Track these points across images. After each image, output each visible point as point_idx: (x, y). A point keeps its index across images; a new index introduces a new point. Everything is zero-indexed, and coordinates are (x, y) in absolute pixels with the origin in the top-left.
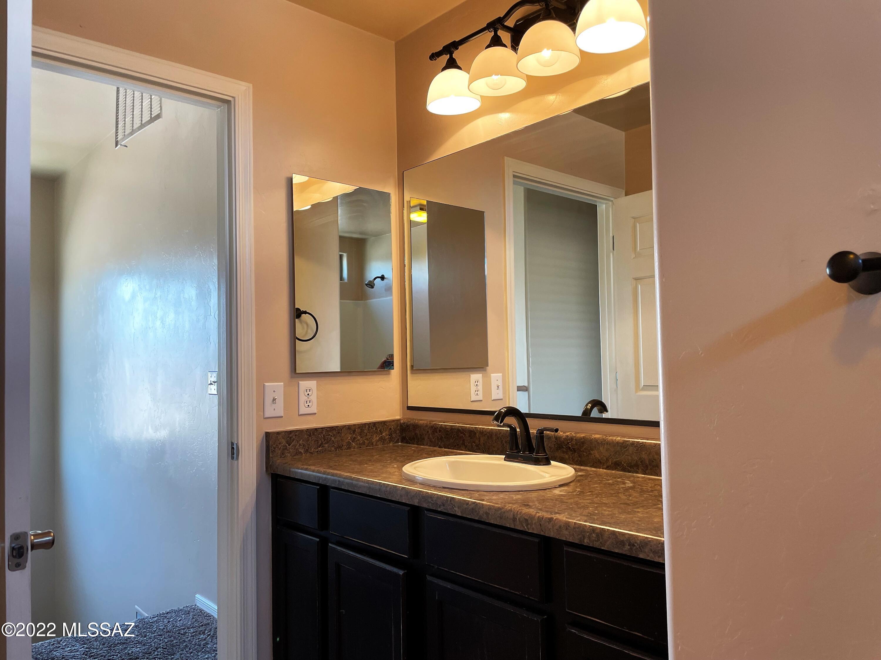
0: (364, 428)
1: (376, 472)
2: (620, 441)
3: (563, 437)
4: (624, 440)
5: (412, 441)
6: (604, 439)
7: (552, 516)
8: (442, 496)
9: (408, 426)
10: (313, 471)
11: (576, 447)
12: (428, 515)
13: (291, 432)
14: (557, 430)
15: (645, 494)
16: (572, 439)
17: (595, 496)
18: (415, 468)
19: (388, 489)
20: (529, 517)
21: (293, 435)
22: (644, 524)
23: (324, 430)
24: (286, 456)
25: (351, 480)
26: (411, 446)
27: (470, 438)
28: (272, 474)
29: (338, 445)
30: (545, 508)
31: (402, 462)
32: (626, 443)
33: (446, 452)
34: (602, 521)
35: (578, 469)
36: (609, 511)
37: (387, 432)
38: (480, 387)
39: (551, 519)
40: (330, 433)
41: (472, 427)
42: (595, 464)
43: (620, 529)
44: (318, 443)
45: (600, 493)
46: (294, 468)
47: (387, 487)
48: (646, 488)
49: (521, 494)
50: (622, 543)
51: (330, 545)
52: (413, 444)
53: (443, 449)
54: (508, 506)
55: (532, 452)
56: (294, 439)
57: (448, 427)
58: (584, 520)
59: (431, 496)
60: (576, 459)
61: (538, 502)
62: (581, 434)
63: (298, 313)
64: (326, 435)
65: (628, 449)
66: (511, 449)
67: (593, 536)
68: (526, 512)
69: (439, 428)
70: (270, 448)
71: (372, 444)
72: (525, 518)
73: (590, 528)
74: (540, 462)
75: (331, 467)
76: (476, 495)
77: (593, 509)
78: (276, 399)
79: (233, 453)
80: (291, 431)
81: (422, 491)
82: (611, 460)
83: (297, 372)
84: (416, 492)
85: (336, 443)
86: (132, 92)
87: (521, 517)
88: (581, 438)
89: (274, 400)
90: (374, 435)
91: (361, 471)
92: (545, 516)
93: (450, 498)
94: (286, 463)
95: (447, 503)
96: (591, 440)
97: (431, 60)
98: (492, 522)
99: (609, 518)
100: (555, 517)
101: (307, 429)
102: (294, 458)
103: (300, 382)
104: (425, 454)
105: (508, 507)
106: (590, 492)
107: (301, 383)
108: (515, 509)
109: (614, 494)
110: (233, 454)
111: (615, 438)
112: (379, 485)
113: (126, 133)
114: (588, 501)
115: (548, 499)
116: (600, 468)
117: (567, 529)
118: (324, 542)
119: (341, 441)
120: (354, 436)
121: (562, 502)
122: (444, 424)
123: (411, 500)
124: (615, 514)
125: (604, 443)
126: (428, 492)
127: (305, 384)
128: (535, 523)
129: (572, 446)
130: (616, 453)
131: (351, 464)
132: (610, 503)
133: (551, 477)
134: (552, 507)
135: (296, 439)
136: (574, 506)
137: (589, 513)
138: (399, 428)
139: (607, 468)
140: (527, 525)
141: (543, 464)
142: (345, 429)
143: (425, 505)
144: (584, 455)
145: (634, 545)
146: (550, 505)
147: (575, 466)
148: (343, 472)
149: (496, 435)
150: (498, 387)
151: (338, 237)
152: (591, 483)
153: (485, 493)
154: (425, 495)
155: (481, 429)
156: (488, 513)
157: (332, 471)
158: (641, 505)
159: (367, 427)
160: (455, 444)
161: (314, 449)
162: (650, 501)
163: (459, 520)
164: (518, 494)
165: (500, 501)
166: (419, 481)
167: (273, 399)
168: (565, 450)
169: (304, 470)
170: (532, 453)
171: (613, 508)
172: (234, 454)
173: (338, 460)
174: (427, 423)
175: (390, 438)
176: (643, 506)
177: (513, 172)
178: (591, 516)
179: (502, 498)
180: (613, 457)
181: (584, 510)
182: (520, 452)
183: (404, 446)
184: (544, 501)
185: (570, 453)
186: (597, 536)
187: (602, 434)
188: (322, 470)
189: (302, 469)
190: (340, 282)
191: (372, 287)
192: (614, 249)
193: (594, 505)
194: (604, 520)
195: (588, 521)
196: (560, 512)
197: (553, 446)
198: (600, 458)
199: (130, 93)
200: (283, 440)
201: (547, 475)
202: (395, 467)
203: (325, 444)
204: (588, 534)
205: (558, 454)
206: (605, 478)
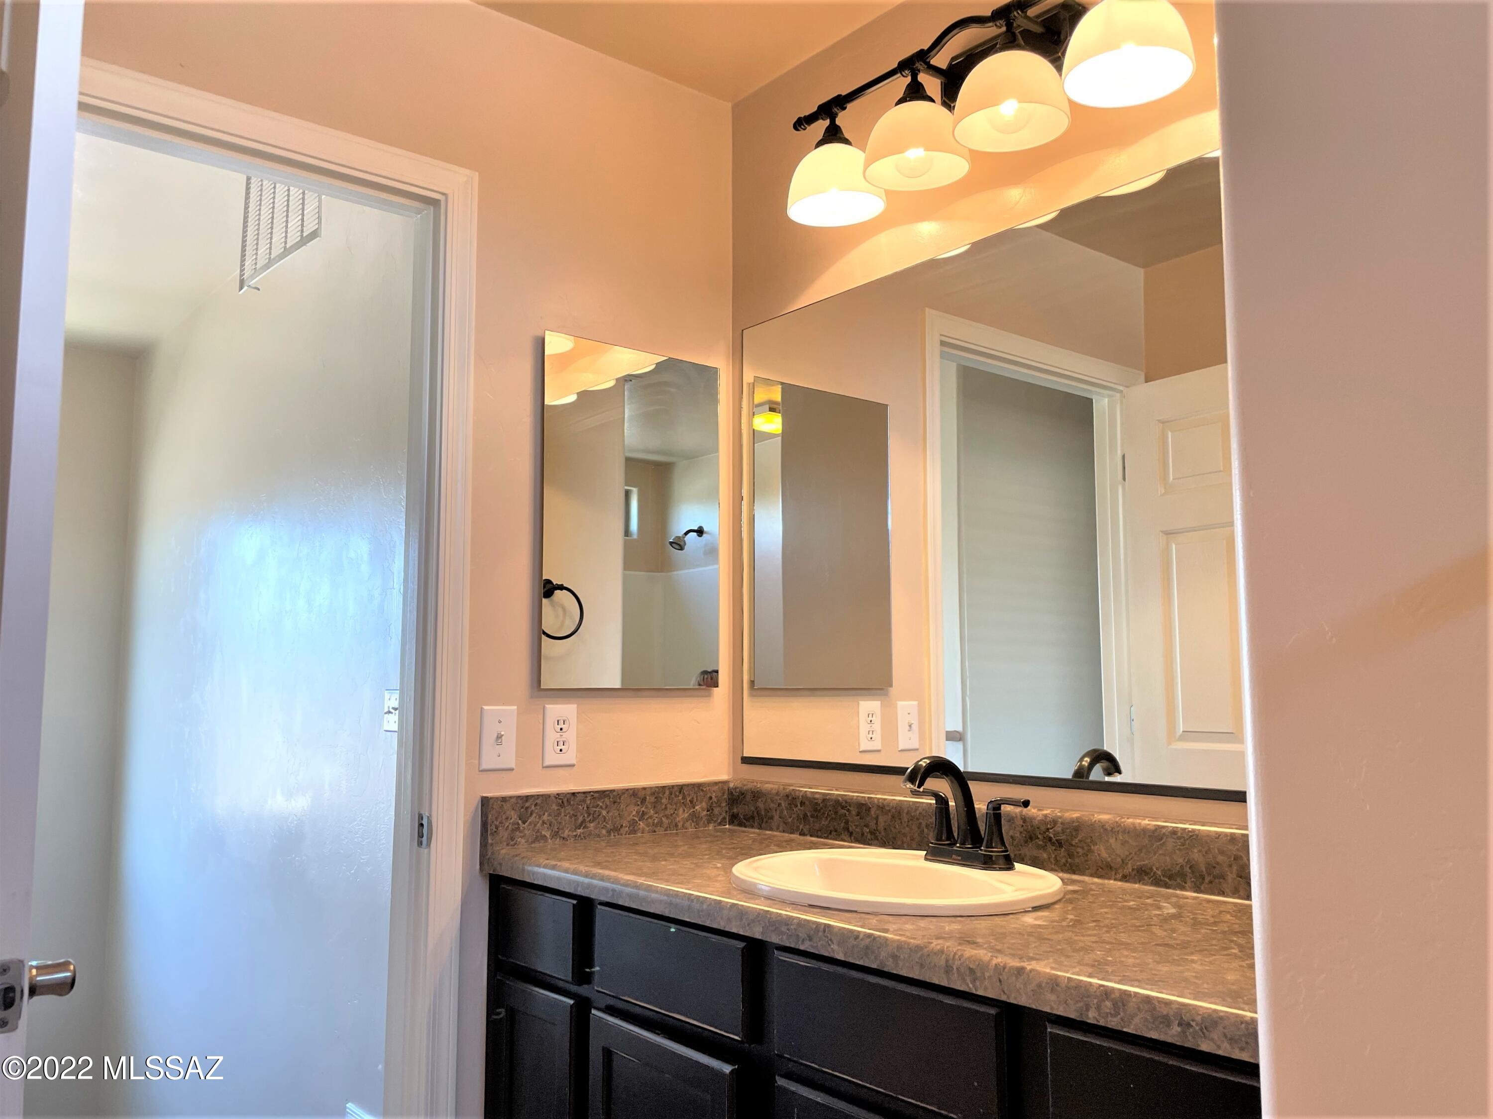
0: (661, 795)
1: (681, 875)
2: (1149, 827)
3: (1039, 818)
4: (1158, 826)
5: (749, 821)
6: (1117, 822)
7: (1022, 964)
8: (808, 921)
9: (743, 794)
10: (566, 871)
11: (1063, 837)
12: (780, 957)
13: (527, 798)
14: (1026, 804)
15: (1202, 928)
16: (1055, 822)
17: (1105, 929)
18: (756, 869)
19: (705, 906)
20: (978, 965)
21: (532, 804)
22: (1208, 983)
23: (588, 796)
24: (518, 843)
25: (636, 889)
26: (748, 832)
27: (859, 817)
28: (490, 874)
29: (614, 826)
30: (1008, 948)
31: (730, 858)
32: (1161, 831)
33: (813, 843)
34: (1124, 976)
35: (1068, 879)
36: (1135, 958)
37: (704, 805)
38: (877, 726)
39: (1020, 971)
40: (598, 803)
41: (863, 797)
42: (1100, 870)
43: (1160, 993)
44: (575, 820)
45: (1112, 924)
46: (530, 865)
47: (702, 903)
48: (1203, 917)
49: (961, 922)
50: (1166, 1021)
51: (594, 1011)
52: (752, 827)
53: (809, 838)
54: (935, 943)
55: (978, 845)
56: (532, 811)
57: (817, 796)
58: (1087, 974)
59: (787, 922)
60: (1063, 860)
61: (994, 937)
62: (1073, 812)
63: (549, 589)
64: (591, 806)
65: (1164, 843)
66: (939, 838)
67: (1106, 1006)
68: (972, 956)
69: (801, 797)
70: (489, 826)
71: (676, 825)
72: (969, 968)
73: (1099, 988)
74: (993, 865)
75: (598, 864)
76: (874, 921)
77: (1103, 953)
78: (503, 735)
79: (420, 834)
80: (528, 796)
81: (769, 911)
82: (1131, 864)
83: (542, 687)
84: (759, 914)
85: (610, 822)
86: (272, 184)
87: (961, 964)
88: (1073, 821)
89: (500, 737)
90: (679, 809)
91: (654, 873)
92: (1009, 963)
93: (823, 926)
94: (517, 856)
95: (818, 934)
96: (1092, 825)
97: (796, 129)
98: (904, 973)
99: (1136, 971)
100: (1029, 966)
101: (558, 792)
102: (532, 847)
103: (547, 706)
104: (775, 845)
105: (936, 945)
106: (1094, 921)
107: (549, 707)
108: (951, 949)
109: (1143, 926)
110: (421, 836)
111: (1138, 821)
112: (689, 899)
113: (258, 266)
114: (1093, 939)
115: (1012, 933)
116: (1110, 879)
117: (1053, 990)
118: (583, 1007)
119: (619, 818)
120: (643, 809)
121: (1041, 939)
122: (810, 790)
123: (747, 928)
124: (1148, 964)
125: (1117, 829)
126: (780, 914)
127: (556, 710)
128: (990, 977)
129: (1054, 835)
130: (1140, 850)
131: (636, 860)
132: (1136, 943)
133: (1016, 890)
134: (1021, 948)
135: (536, 811)
136: (1065, 946)
137: (1096, 961)
138: (726, 796)
139: (1125, 878)
140: (974, 981)
141: (1000, 868)
142: (626, 795)
143: (774, 939)
144: (1078, 853)
145: (1189, 1025)
146: (1019, 944)
147: (1061, 874)
148: (621, 873)
149: (908, 813)
150: (910, 726)
151: (623, 461)
152: (1094, 905)
153: (891, 918)
154: (776, 918)
155: (880, 801)
156: (897, 956)
157: (600, 871)
158: (1197, 949)
159: (667, 793)
160: (831, 828)
161: (570, 831)
162: (1214, 942)
163: (841, 970)
164: (954, 922)
165: (920, 933)
166: (765, 893)
167: (498, 736)
168: (1041, 843)
169: (549, 868)
170: (979, 847)
171: (1141, 951)
172: (423, 837)
173: (612, 852)
174: (779, 788)
175: (710, 816)
176: (1201, 951)
177: (941, 335)
178: (1101, 967)
179: (923, 927)
180: (1135, 858)
181: (1085, 954)
182: (955, 844)
183: (735, 831)
184: (1004, 935)
185: (1051, 848)
186: (1115, 1004)
187: (1114, 814)
188: (582, 868)
189: (545, 867)
190: (625, 539)
191: (681, 548)
192: (1124, 479)
193: (1104, 945)
194: (1126, 974)
195: (1096, 975)
196: (1038, 957)
197: (1018, 835)
198: (1109, 859)
199: (269, 187)
200: (513, 812)
201: (1009, 889)
202: (718, 868)
203: (590, 822)
204: (1095, 1001)
205: (1029, 850)
206: (1121, 896)
